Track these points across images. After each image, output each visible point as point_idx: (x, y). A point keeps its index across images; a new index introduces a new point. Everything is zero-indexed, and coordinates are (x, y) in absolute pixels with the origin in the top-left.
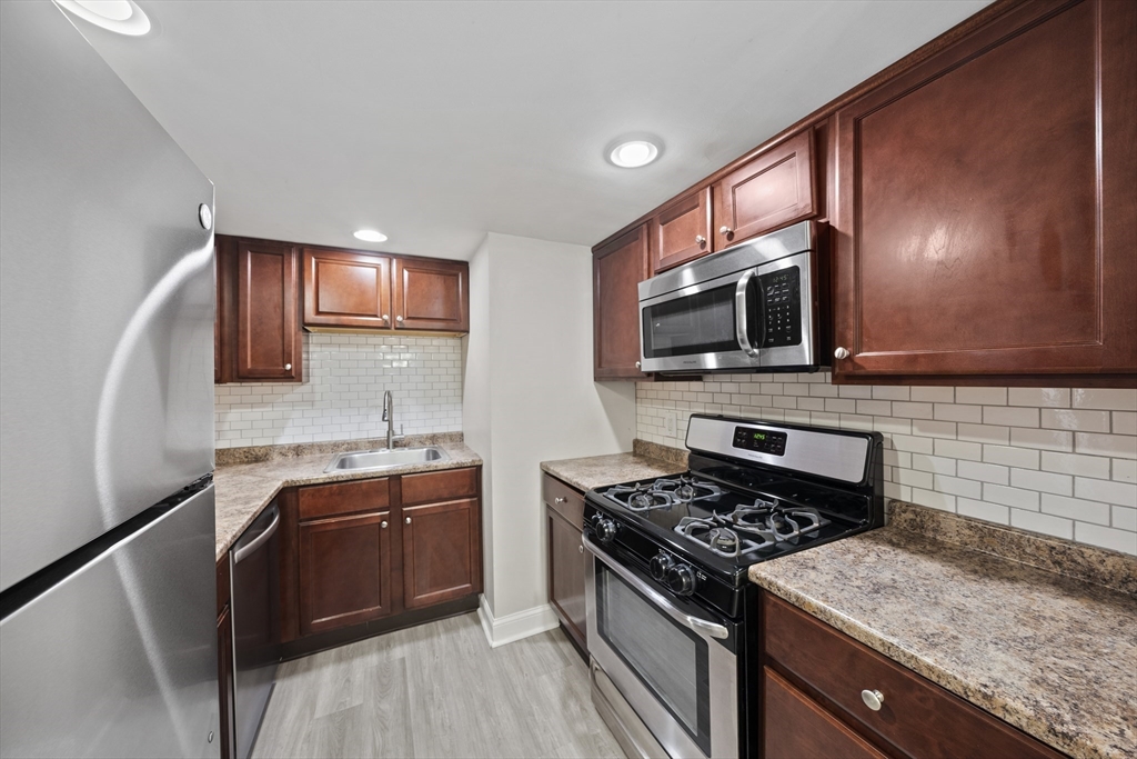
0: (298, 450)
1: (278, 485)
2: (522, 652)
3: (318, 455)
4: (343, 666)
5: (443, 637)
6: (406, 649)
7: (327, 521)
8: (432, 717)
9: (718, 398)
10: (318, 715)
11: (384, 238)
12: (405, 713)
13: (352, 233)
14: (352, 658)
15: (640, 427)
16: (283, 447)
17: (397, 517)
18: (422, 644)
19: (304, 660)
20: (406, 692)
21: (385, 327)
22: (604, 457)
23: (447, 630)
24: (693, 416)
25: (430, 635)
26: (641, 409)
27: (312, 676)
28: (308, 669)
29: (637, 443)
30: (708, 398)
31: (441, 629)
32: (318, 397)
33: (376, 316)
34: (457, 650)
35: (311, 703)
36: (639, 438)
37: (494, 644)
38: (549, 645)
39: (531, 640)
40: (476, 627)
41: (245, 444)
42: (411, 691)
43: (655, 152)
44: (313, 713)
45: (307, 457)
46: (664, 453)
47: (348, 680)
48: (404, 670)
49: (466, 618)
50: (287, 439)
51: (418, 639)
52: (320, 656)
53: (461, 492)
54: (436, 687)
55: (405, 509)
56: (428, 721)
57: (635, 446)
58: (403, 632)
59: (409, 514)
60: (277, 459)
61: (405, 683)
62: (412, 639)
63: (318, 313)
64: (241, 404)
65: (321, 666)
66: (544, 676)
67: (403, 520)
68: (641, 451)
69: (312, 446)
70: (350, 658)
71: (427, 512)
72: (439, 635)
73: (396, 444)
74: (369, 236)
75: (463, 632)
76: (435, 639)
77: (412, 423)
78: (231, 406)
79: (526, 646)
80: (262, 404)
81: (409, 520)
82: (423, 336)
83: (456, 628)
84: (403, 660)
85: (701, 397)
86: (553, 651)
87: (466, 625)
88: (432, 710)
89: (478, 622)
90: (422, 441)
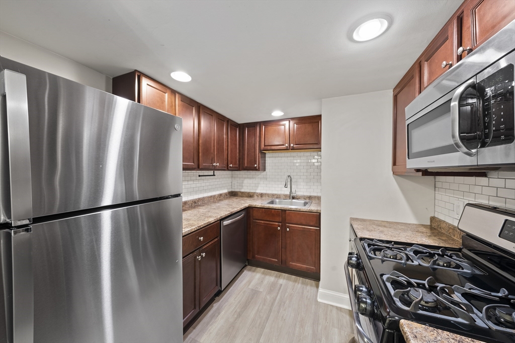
0: (262, 195)
1: (247, 205)
2: (331, 311)
3: (267, 198)
4: (263, 276)
5: (300, 285)
6: (284, 281)
7: (261, 222)
8: (281, 311)
9: (502, 193)
10: (250, 287)
11: (282, 114)
12: (273, 304)
13: (271, 114)
14: (267, 275)
15: (437, 208)
16: (257, 193)
17: (284, 227)
18: (291, 283)
19: (254, 268)
20: (277, 297)
21: (286, 149)
22: (398, 223)
23: (303, 283)
24: (469, 205)
25: (295, 281)
26: (438, 196)
27: (254, 274)
28: (254, 271)
29: (433, 219)
30: (493, 192)
31: (300, 281)
32: (268, 176)
33: (283, 145)
34: (303, 293)
35: (250, 282)
36: (436, 216)
37: (319, 300)
38: (348, 317)
39: (340, 309)
40: (315, 289)
41: (248, 191)
42: (278, 297)
43: (386, 24)
44: (248, 286)
45: (264, 198)
46: (451, 231)
47: (262, 281)
48: (280, 289)
49: (313, 282)
50: (259, 191)
51: (290, 280)
52: (259, 269)
53: (312, 224)
54: (287, 302)
55: (287, 225)
56: (278, 312)
57: (431, 221)
58: (287, 275)
59: (288, 227)
60: (256, 197)
61: (278, 293)
62: (288, 279)
63: (265, 146)
64: (248, 178)
65: (257, 272)
66: (336, 329)
67: (286, 229)
68: (435, 226)
69: (266, 194)
70: (266, 274)
71: (296, 228)
72: (299, 283)
73: (293, 198)
74: (277, 114)
75: (309, 288)
76: (296, 284)
77: (302, 189)
78: (245, 178)
79: (335, 311)
80: (253, 178)
81: (288, 229)
82: (307, 151)
83: (307, 285)
84: (281, 285)
85: (486, 191)
86: (348, 321)
87: (311, 285)
88: (282, 309)
89: (317, 286)
90: (305, 198)
